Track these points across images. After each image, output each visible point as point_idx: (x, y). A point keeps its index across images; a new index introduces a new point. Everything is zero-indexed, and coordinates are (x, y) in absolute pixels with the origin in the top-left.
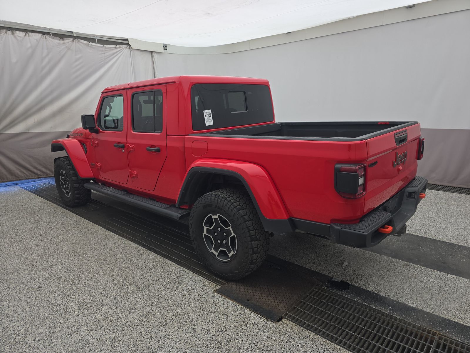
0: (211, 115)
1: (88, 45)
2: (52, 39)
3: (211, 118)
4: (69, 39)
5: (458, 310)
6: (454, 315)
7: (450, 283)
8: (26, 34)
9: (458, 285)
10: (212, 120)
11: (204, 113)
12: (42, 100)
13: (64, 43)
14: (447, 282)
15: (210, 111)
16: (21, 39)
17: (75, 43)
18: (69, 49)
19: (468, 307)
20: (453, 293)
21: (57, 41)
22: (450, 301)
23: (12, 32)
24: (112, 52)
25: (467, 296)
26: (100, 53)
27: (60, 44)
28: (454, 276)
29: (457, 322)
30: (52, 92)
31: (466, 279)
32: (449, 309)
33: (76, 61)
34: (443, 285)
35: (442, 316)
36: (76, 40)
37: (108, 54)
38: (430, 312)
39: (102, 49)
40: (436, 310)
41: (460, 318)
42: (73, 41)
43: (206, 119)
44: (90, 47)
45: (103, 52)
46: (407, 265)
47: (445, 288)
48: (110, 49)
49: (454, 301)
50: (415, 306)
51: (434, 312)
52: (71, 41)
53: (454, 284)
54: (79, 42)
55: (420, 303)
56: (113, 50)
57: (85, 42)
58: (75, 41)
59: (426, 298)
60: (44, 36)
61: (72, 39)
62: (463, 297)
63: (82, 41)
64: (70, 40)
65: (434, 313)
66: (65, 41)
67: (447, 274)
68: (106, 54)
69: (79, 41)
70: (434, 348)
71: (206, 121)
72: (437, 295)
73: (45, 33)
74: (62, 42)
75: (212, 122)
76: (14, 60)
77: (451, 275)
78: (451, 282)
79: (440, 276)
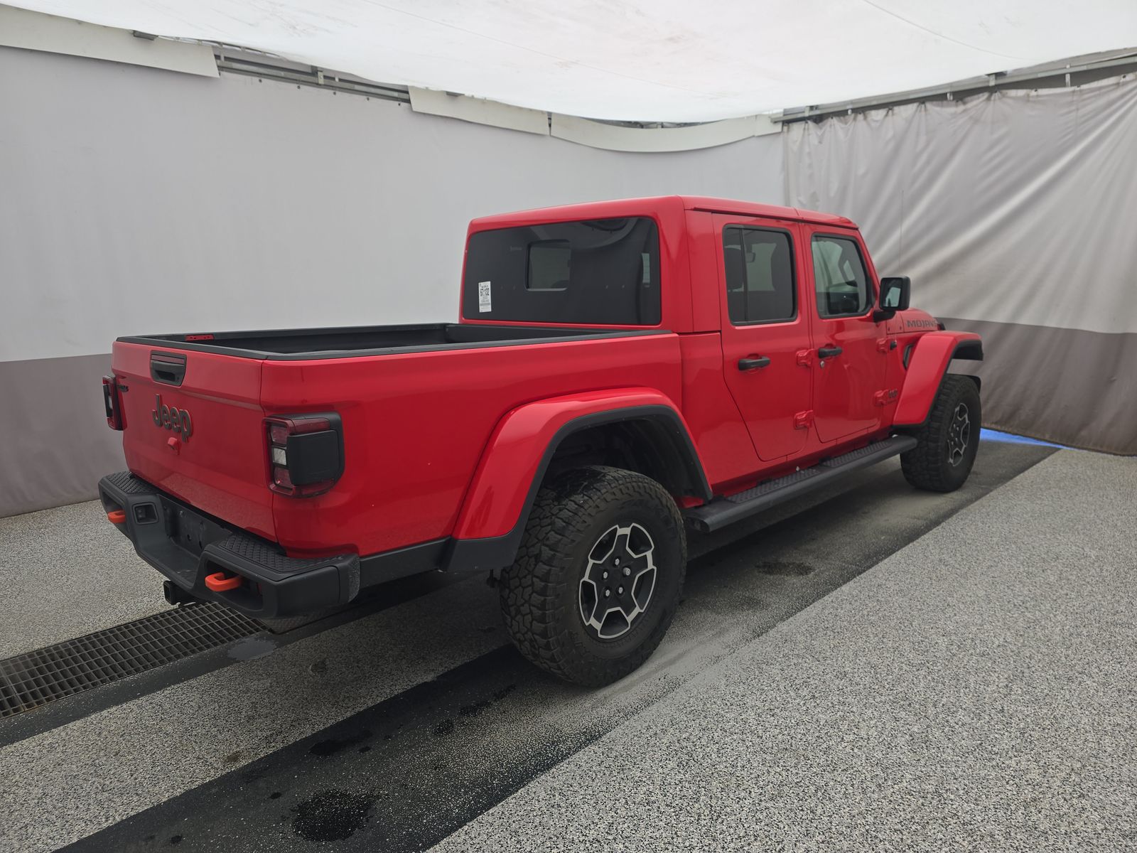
0: (490, 293)
1: (1027, 99)
2: (938, 109)
3: (489, 297)
4: (979, 98)
5: (29, 762)
6: (27, 748)
7: (99, 797)
8: (888, 112)
9: (77, 807)
10: (490, 302)
11: (480, 288)
12: (908, 246)
13: (965, 111)
14: (106, 794)
15: (488, 284)
16: (878, 124)
17: (992, 102)
18: (976, 121)
19: (14, 781)
20: (70, 783)
21: (950, 110)
22: (59, 765)
23: (864, 115)
24: (1103, 101)
25: (36, 801)
26: (1066, 110)
27: (954, 115)
28: (111, 822)
29: (12, 743)
30: (929, 228)
31: (75, 840)
32: (45, 751)
33: (991, 147)
34: (108, 783)
35: (46, 734)
36: (996, 95)
37: (1090, 108)
38: (70, 725)
39: (1069, 99)
40: (63, 734)
41: (12, 752)
42: (989, 99)
43: (481, 298)
44: (1034, 102)
45: (1073, 108)
46: (234, 758)
47: (94, 779)
48: (1098, 92)
49: (51, 770)
50: (105, 713)
51: (65, 729)
52: (984, 101)
53: (89, 804)
54: (1005, 99)
55: (104, 722)
56: (1109, 91)
57: (1021, 93)
58: (993, 98)
59: (103, 735)
60: (923, 106)
61: (986, 95)
62: (41, 791)
63: (1013, 93)
64: (981, 100)
65: (62, 727)
66: (969, 105)
67: (132, 813)
68: (1082, 111)
69: (1004, 96)
70: (14, 695)
71: (480, 302)
72: (94, 756)
73: (922, 99)
74: (961, 108)
75: (490, 306)
76: (861, 171)
77: (118, 819)
78: (100, 803)
79: (137, 794)
